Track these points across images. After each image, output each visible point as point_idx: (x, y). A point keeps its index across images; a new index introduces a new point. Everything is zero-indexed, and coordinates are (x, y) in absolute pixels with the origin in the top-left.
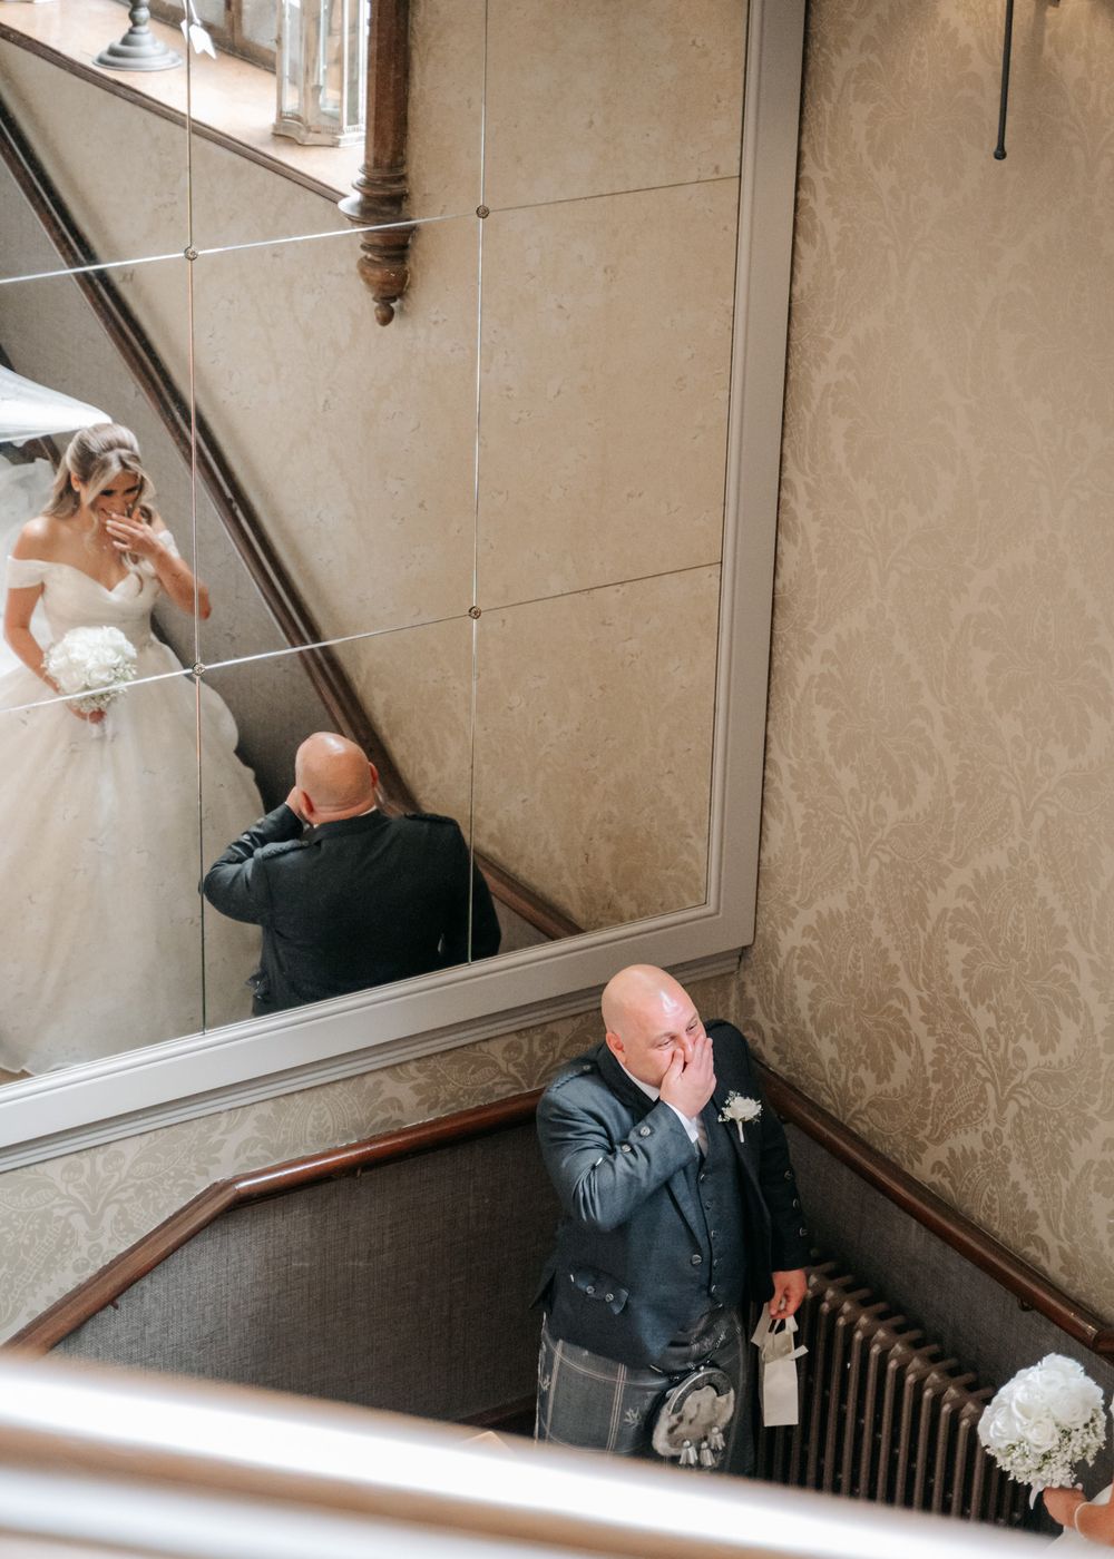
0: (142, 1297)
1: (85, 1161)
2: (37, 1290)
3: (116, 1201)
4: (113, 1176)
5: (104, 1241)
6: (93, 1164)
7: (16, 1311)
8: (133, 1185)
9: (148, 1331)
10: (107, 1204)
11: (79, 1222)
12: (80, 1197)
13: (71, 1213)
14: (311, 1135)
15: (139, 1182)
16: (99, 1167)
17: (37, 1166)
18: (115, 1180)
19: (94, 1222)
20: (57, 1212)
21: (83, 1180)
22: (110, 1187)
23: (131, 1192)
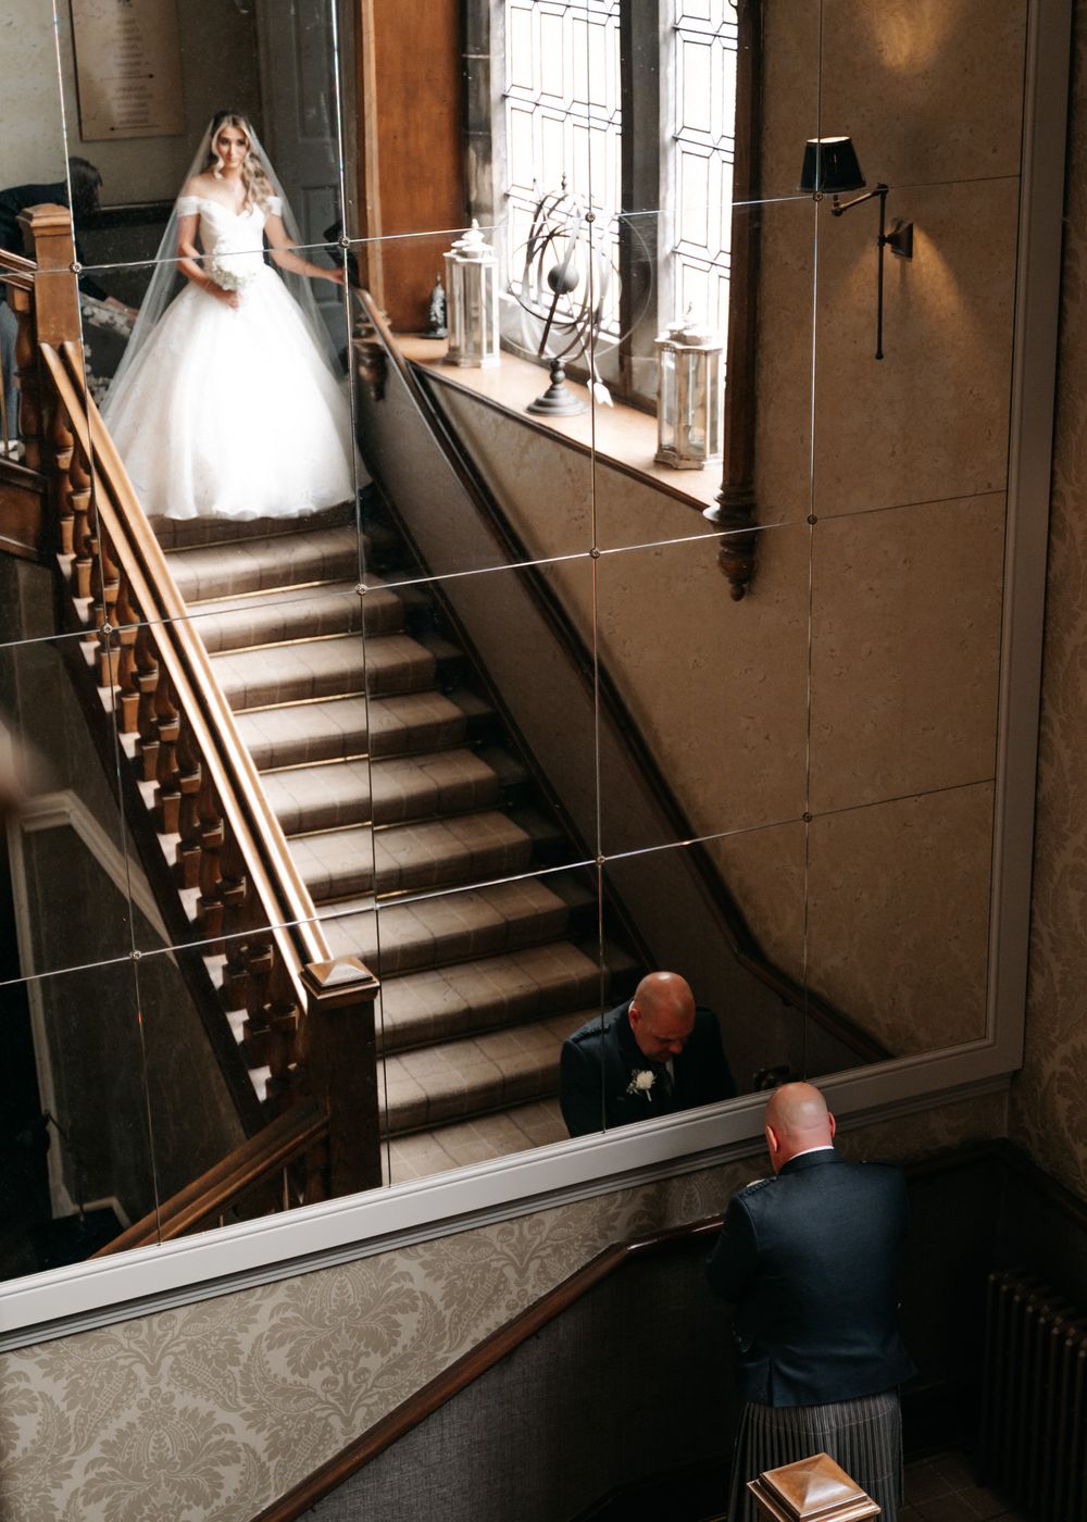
0: (557, 1330)
1: (515, 1226)
2: (478, 1322)
3: (538, 1257)
4: (535, 1238)
5: (529, 1287)
8: (552, 1245)
10: (531, 1259)
11: (510, 1272)
12: (511, 1254)
13: (505, 1265)
14: (684, 1209)
16: (526, 1232)
18: (537, 1241)
19: (521, 1272)
20: (495, 1264)
21: (513, 1240)
22: (534, 1246)
23: (549, 1250)
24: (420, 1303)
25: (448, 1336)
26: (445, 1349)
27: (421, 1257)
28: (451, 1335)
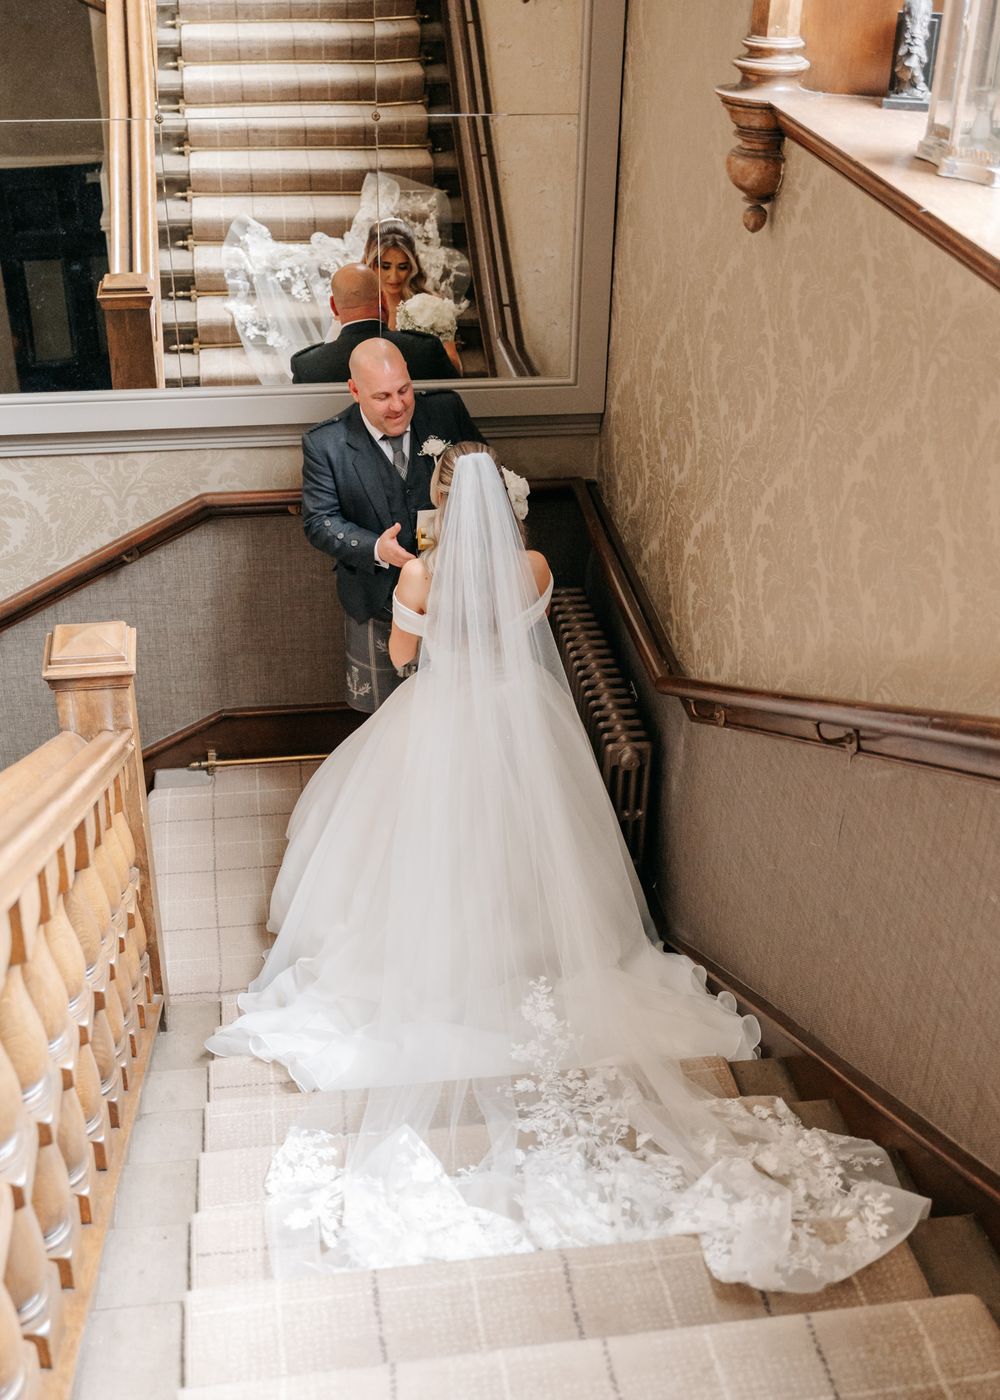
0: (160, 562)
1: (110, 460)
2: (84, 541)
3: (135, 494)
4: (130, 477)
5: (128, 519)
6: (116, 463)
7: (71, 552)
8: (147, 486)
9: (165, 587)
10: (128, 495)
11: (109, 502)
12: (109, 486)
13: (103, 495)
14: (275, 480)
15: (150, 485)
16: (121, 469)
17: (77, 458)
18: (132, 481)
19: (121, 504)
20: (94, 492)
21: (110, 474)
22: (130, 484)
23: (145, 490)
24: (26, 511)
25: (56, 547)
26: (55, 556)
27: (23, 470)
28: (59, 547)
